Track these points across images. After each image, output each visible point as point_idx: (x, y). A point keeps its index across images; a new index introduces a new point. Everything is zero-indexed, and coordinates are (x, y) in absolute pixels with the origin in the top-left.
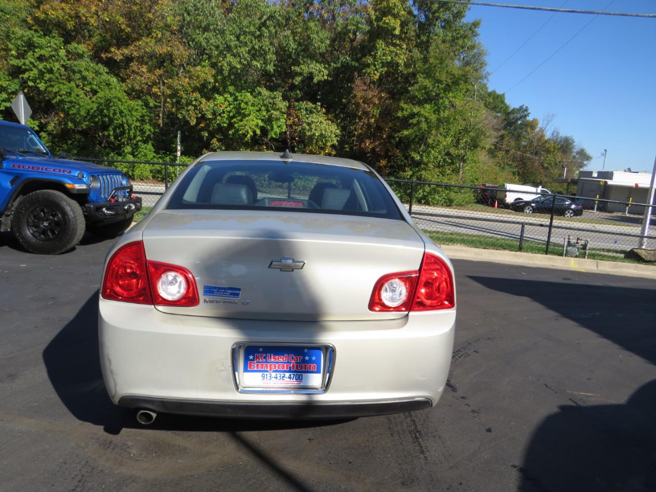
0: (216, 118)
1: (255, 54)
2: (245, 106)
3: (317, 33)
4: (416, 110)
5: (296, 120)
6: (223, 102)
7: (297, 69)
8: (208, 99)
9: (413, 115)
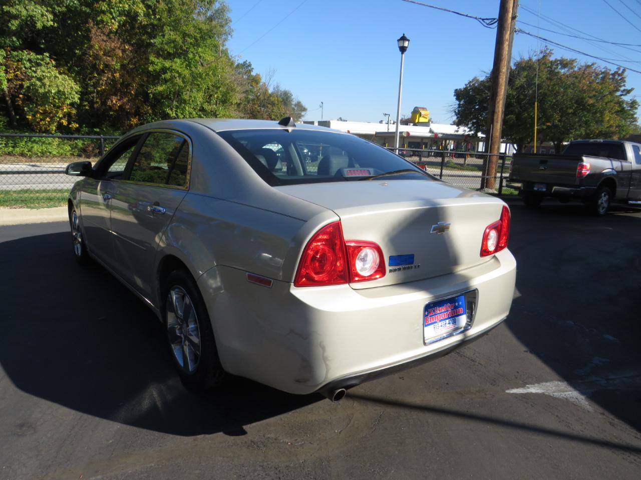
4: (167, 64)
5: (18, 73)
7: (13, 11)
9: (164, 70)
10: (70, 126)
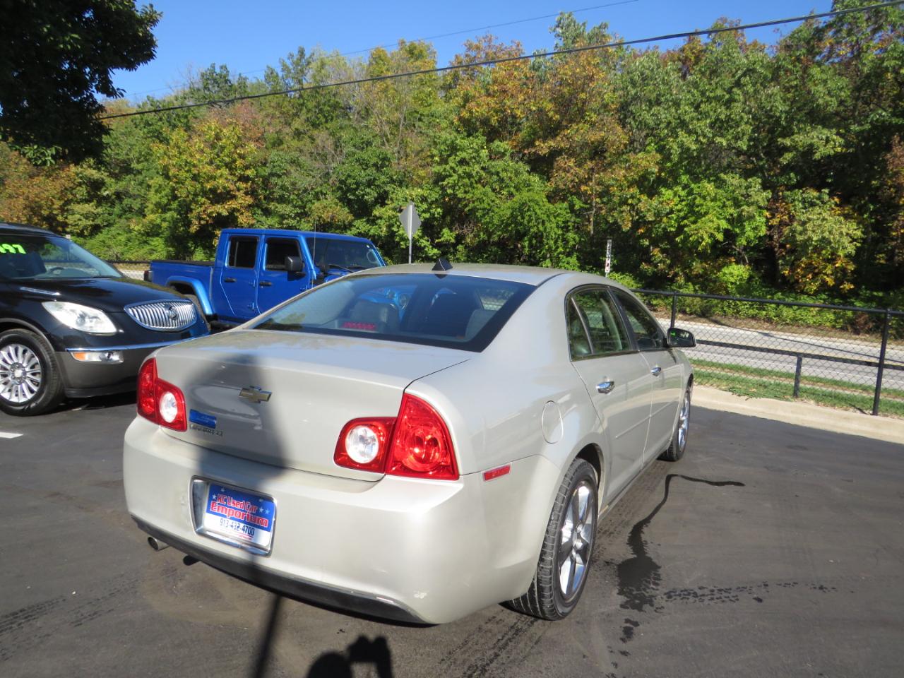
0: (661, 219)
1: (720, 126)
2: (702, 202)
3: (825, 82)
5: (786, 217)
6: (671, 197)
7: (788, 142)
8: (651, 196)
10: (842, 287)
